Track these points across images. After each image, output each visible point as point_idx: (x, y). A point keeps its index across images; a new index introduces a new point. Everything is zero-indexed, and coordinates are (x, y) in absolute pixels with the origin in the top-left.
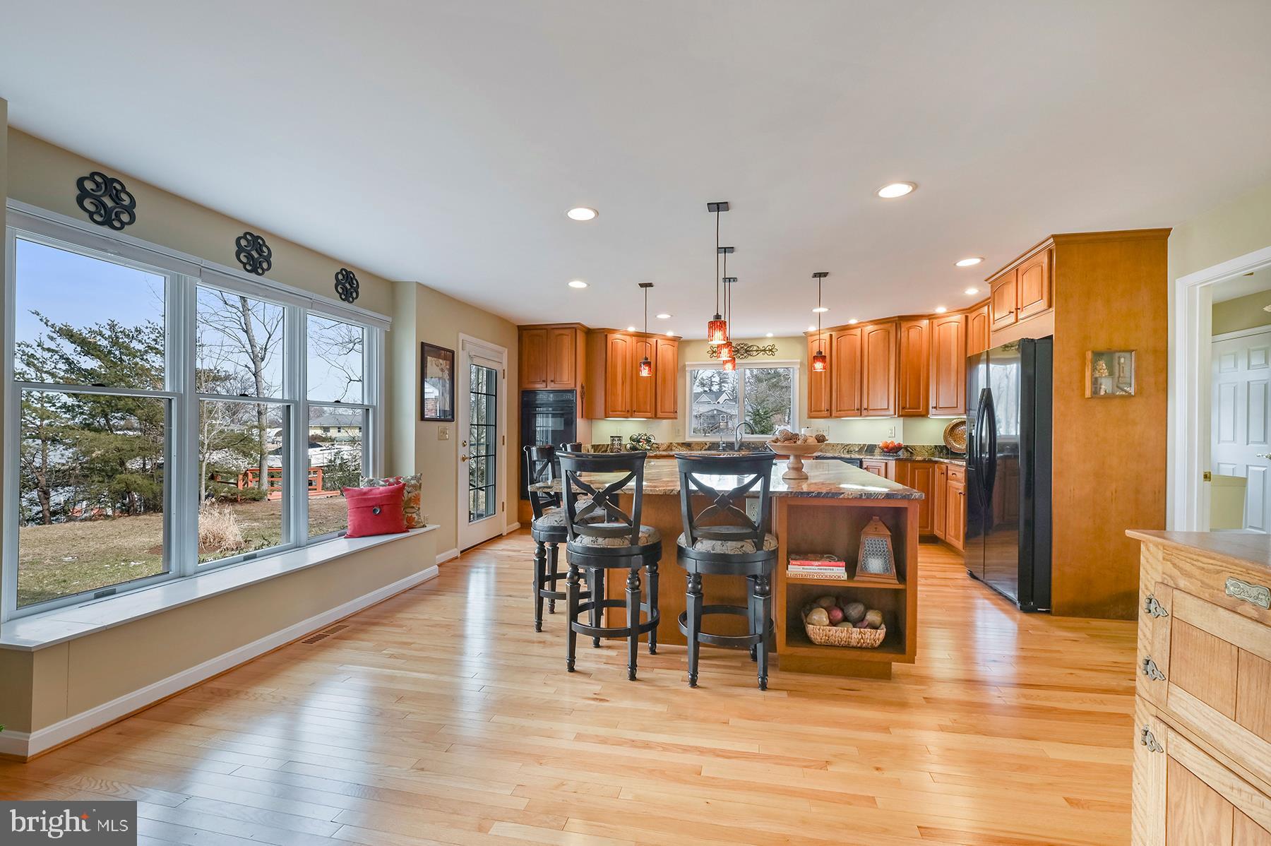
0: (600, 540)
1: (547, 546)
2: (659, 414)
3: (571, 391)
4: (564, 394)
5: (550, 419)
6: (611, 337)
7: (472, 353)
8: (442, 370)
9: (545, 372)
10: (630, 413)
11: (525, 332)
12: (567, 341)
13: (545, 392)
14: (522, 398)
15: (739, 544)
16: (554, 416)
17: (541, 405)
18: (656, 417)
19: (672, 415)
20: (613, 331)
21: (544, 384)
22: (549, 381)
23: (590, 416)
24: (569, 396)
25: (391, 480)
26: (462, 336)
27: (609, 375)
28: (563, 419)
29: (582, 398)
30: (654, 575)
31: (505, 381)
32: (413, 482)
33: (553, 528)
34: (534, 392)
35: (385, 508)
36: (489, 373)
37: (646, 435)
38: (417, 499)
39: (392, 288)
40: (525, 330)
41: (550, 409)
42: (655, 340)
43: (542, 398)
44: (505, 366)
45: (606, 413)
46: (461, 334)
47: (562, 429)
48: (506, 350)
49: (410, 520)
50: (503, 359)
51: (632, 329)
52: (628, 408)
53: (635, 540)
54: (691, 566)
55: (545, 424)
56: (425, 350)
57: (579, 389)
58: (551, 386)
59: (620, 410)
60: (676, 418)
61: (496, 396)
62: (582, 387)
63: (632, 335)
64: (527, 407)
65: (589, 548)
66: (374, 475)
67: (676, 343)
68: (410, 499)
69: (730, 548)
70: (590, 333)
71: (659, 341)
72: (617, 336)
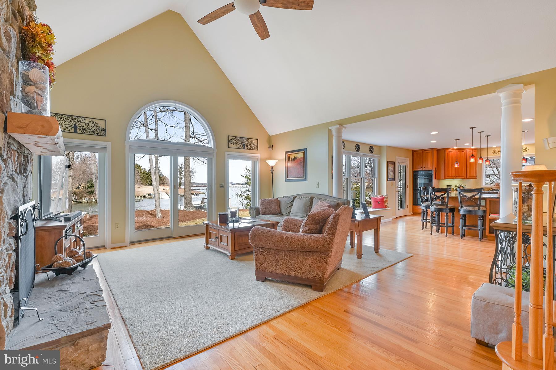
0: (438, 206)
1: (425, 210)
2: (468, 177)
3: (431, 171)
4: (429, 172)
5: (423, 180)
6: (447, 151)
7: (399, 162)
8: (392, 167)
9: (422, 164)
10: (455, 177)
11: (414, 152)
12: (430, 155)
13: (421, 171)
14: (414, 174)
15: (473, 208)
16: (424, 179)
17: (420, 175)
18: (466, 178)
19: (475, 177)
20: (448, 149)
21: (421, 168)
22: (423, 167)
23: (439, 178)
24: (431, 172)
25: (381, 196)
26: (397, 157)
27: (446, 164)
28: (428, 180)
29: (435, 173)
30: (453, 216)
31: (408, 168)
32: (386, 197)
33: (426, 206)
34: (418, 171)
35: (381, 202)
36: (403, 166)
37: (462, 185)
38: (387, 201)
39: (380, 147)
40: (415, 151)
41: (423, 177)
42: (466, 150)
43: (420, 173)
44: (408, 164)
45: (445, 176)
46: (396, 157)
47: (428, 183)
48: (408, 159)
49: (386, 206)
50: (407, 162)
51: (455, 148)
52: (454, 175)
53: (447, 207)
54: (461, 213)
55: (421, 181)
56: (388, 163)
57: (434, 170)
58: (424, 169)
59: (451, 176)
60: (476, 179)
61: (405, 173)
62: (436, 169)
63: (455, 149)
64: (415, 176)
65: (436, 208)
66: (376, 194)
67: (476, 150)
68: (385, 201)
69: (471, 209)
70: (438, 150)
71: (468, 150)
72: (450, 150)
